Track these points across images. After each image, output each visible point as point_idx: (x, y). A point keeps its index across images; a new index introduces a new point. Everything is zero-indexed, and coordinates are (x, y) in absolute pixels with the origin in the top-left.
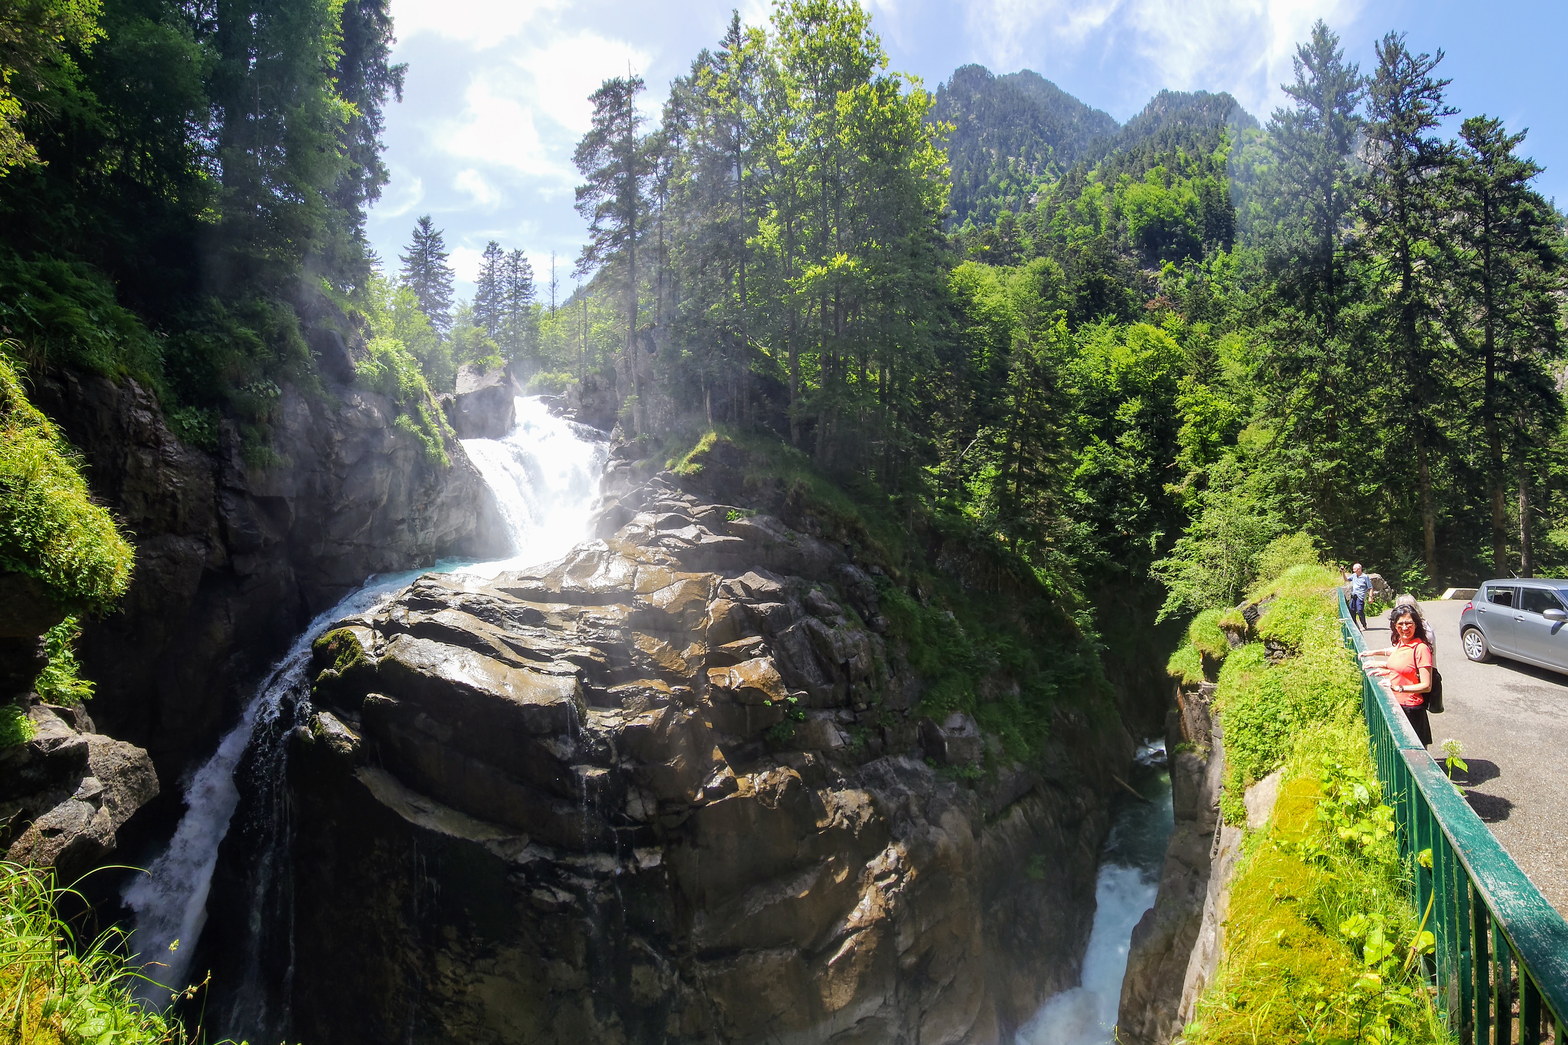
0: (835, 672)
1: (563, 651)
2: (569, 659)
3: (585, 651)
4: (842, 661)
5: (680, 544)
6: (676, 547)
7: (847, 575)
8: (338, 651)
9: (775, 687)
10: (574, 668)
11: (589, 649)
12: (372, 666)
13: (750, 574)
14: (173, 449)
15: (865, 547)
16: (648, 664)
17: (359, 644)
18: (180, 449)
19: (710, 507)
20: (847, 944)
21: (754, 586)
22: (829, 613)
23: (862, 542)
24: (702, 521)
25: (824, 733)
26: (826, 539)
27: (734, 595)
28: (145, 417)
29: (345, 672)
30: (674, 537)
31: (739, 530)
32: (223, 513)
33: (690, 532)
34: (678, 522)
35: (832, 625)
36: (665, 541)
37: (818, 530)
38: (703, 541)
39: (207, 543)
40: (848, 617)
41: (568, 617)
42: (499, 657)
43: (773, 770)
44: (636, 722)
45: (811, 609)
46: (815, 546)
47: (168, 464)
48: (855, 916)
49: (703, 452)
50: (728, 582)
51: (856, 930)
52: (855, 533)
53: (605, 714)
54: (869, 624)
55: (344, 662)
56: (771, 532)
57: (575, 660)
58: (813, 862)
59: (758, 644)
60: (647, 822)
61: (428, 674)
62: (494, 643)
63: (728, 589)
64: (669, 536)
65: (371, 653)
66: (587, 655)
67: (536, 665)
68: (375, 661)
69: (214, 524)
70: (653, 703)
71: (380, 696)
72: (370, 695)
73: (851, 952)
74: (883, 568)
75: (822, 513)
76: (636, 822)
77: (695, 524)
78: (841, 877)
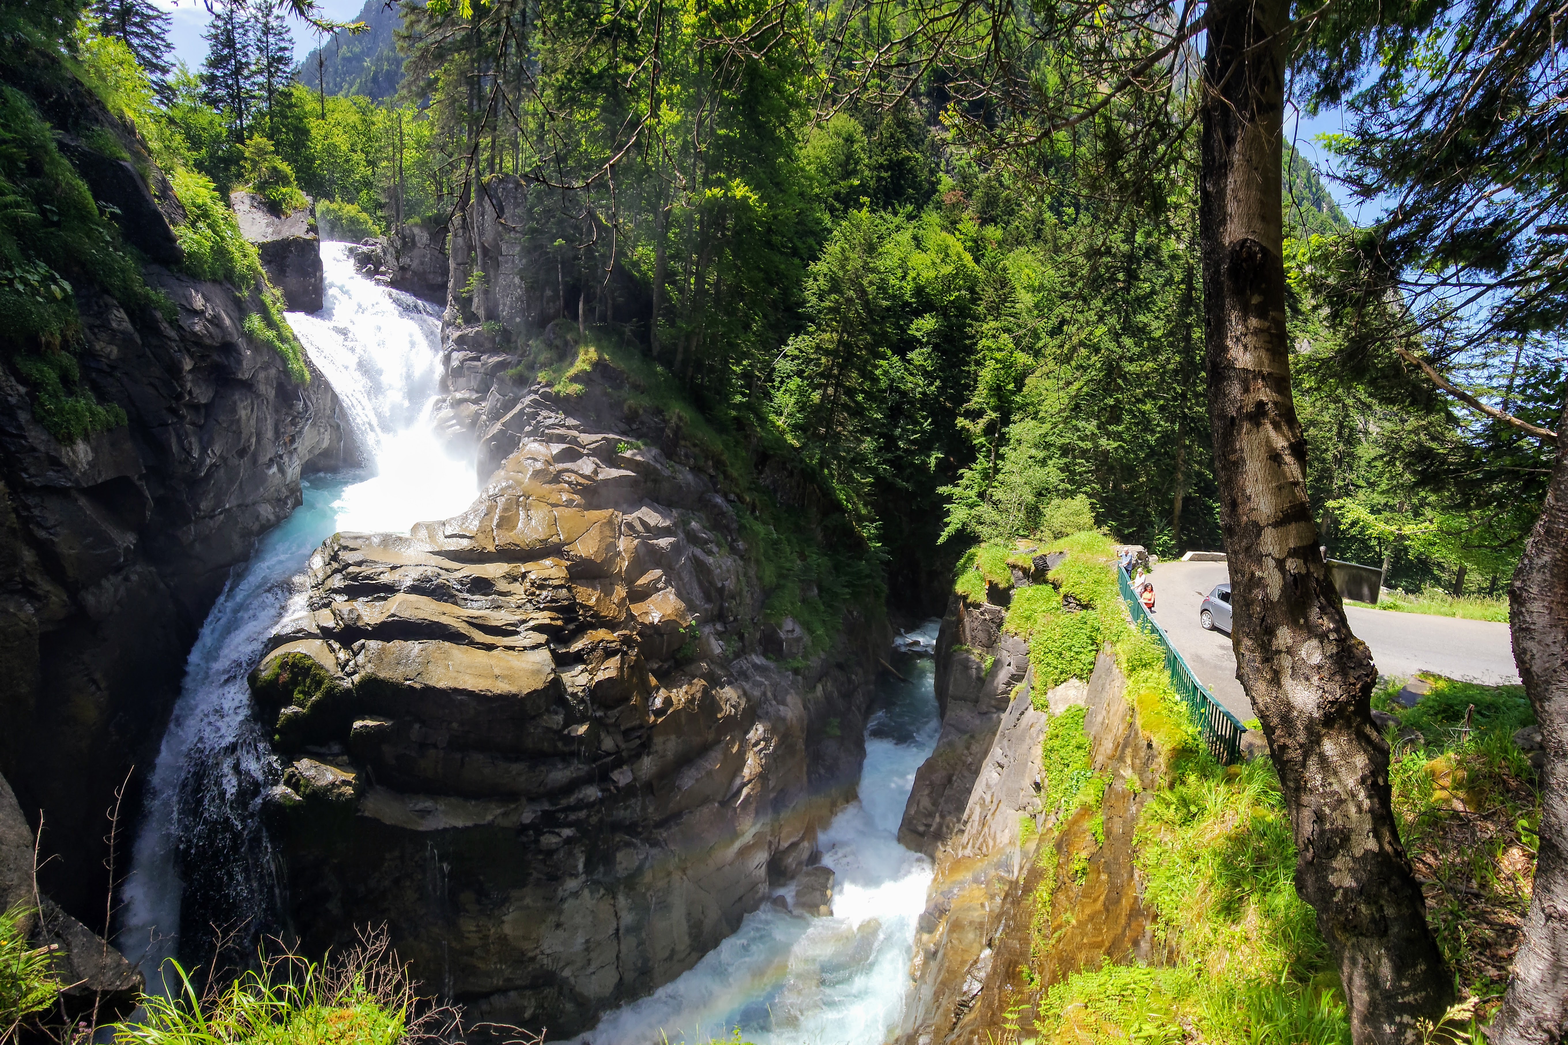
0: (713, 593)
1: (524, 621)
2: (534, 629)
3: (544, 618)
4: (720, 585)
5: (581, 480)
6: (578, 484)
7: (716, 506)
8: (294, 682)
9: (683, 616)
10: (542, 638)
11: (547, 614)
12: (348, 691)
13: (644, 509)
15: (726, 476)
16: (592, 616)
17: (322, 667)
19: (599, 437)
20: (745, 791)
21: (652, 523)
22: (706, 542)
23: (725, 473)
24: (594, 453)
25: (709, 644)
26: (696, 470)
27: (636, 532)
29: (314, 706)
30: (572, 471)
31: (629, 463)
33: (586, 466)
34: (571, 455)
35: (710, 553)
36: (566, 477)
37: (692, 461)
38: (601, 477)
40: (719, 545)
41: (512, 578)
42: (472, 643)
43: (690, 684)
44: (601, 676)
45: (692, 538)
46: (690, 477)
48: (746, 772)
49: (584, 371)
50: (629, 518)
51: (750, 781)
52: (719, 464)
53: (573, 673)
54: (733, 550)
55: (308, 694)
56: (659, 466)
57: (538, 629)
58: (718, 742)
59: (660, 578)
60: (618, 752)
61: (418, 686)
62: (464, 628)
63: (630, 526)
64: (567, 470)
65: (340, 674)
66: (548, 621)
67: (508, 642)
68: (347, 683)
70: (609, 653)
71: (370, 723)
72: (357, 724)
73: (748, 796)
74: (738, 496)
75: (695, 445)
76: (609, 754)
77: (588, 455)
78: (735, 749)
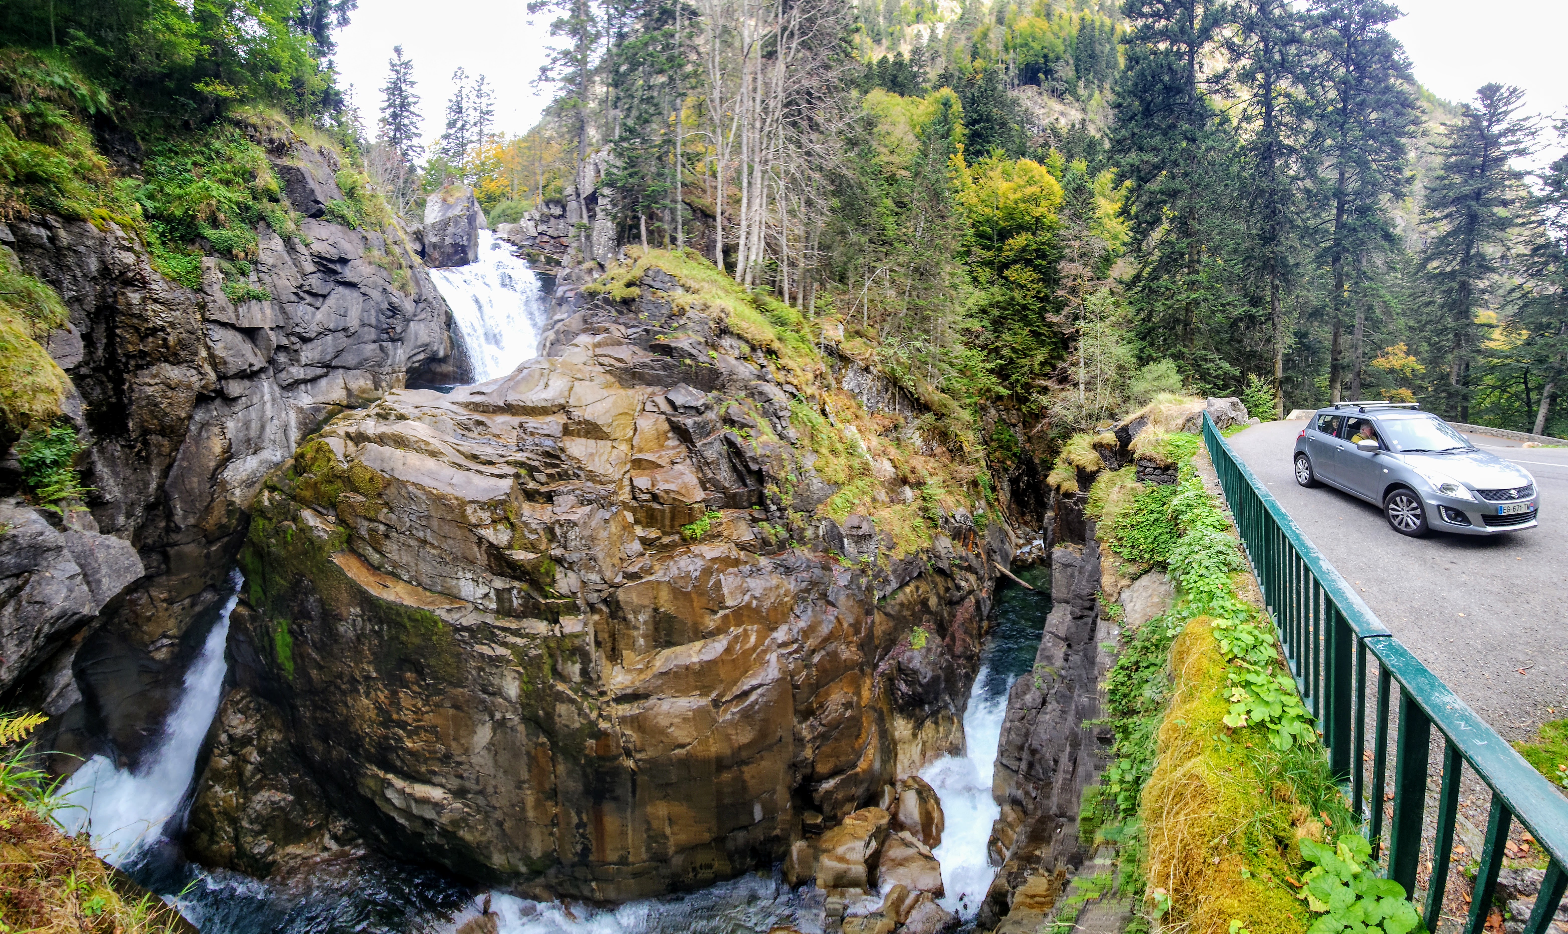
0: (749, 477)
1: (504, 456)
2: (507, 463)
3: (522, 456)
4: (755, 467)
5: (613, 362)
6: (609, 364)
7: (762, 393)
8: (316, 458)
10: (513, 471)
11: (526, 454)
12: (343, 471)
13: (673, 389)
14: (159, 287)
15: (780, 367)
16: (578, 468)
17: (333, 451)
18: (166, 287)
19: (641, 329)
21: (678, 401)
22: (744, 426)
23: (777, 363)
24: (634, 341)
25: (737, 529)
26: (743, 359)
27: (659, 409)
28: (129, 258)
29: (322, 475)
30: (609, 356)
32: (211, 344)
35: (746, 437)
36: (601, 359)
37: (737, 351)
39: (199, 369)
42: (447, 460)
45: (728, 422)
47: (156, 301)
49: (637, 276)
51: (760, 686)
52: (770, 354)
55: (321, 468)
57: (513, 463)
58: (723, 633)
60: (572, 596)
61: (388, 476)
62: (444, 448)
63: (655, 404)
64: (604, 355)
65: (343, 459)
66: (524, 459)
67: (482, 468)
68: (345, 466)
69: (204, 353)
72: (342, 495)
74: (795, 386)
76: (562, 596)
77: (628, 344)
78: (749, 645)
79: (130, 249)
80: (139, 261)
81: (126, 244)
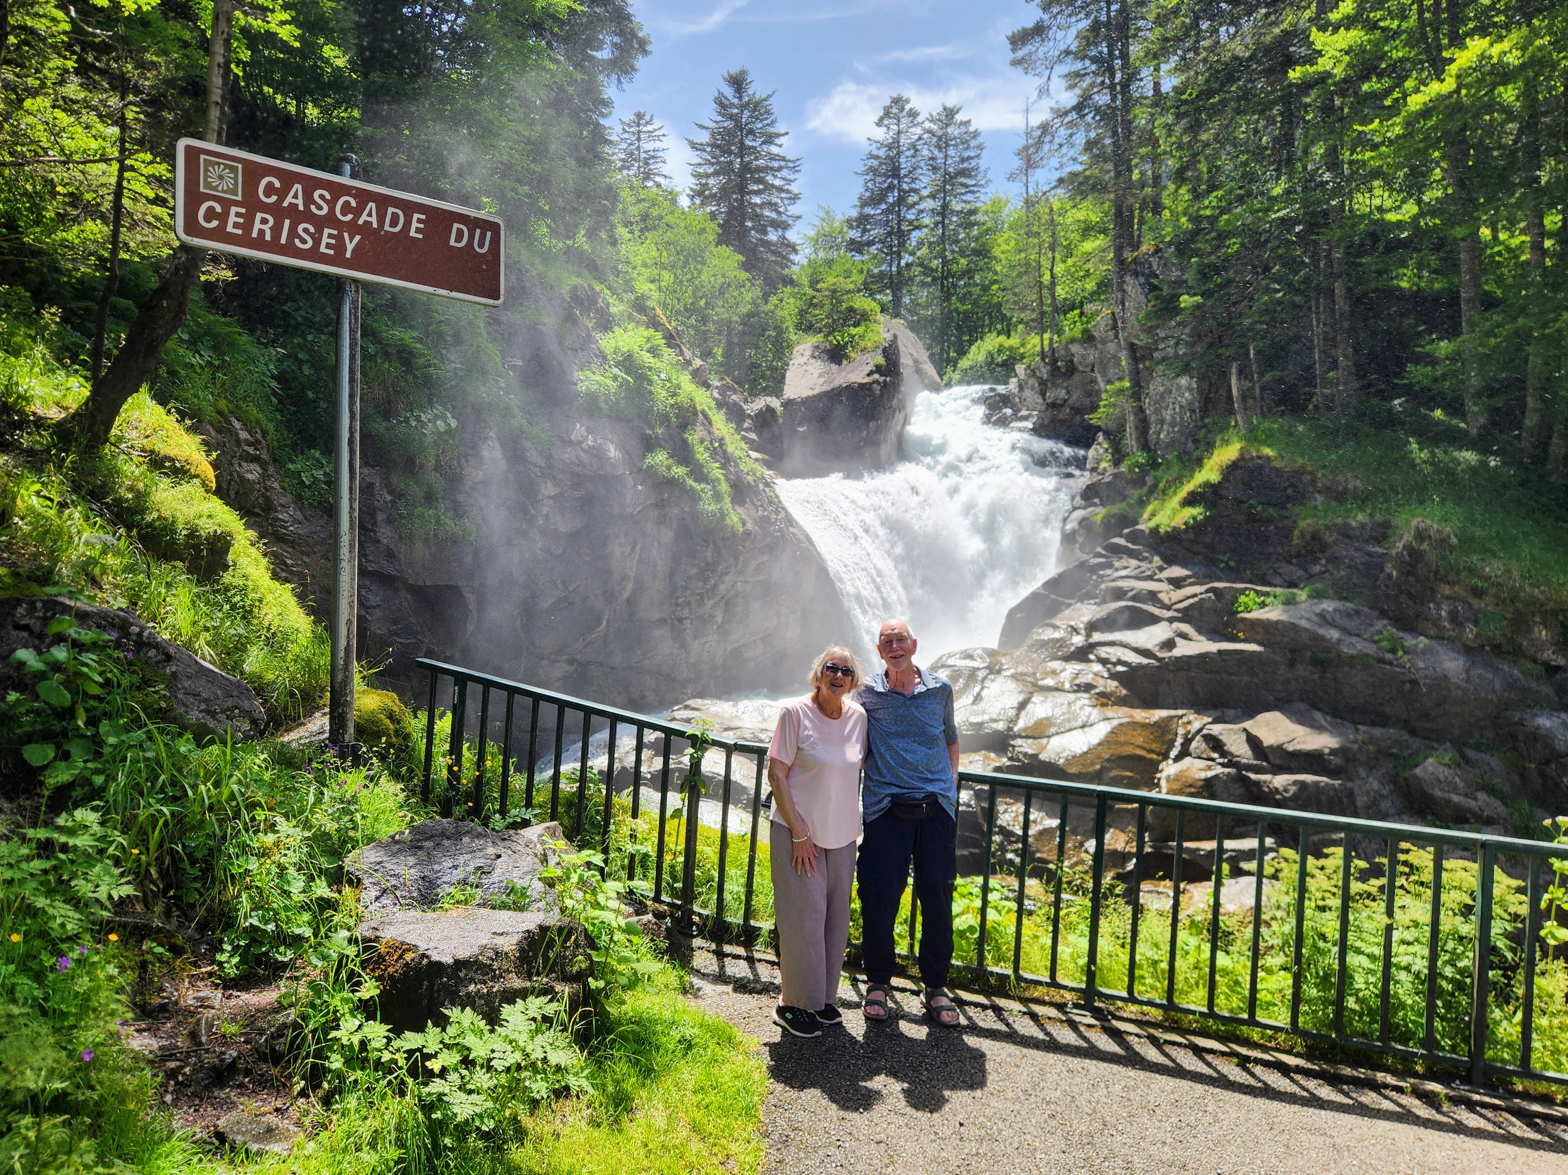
5: (1131, 657)
6: (1122, 662)
13: (1265, 717)
14: (289, 516)
18: (299, 515)
19: (1207, 587)
21: (1268, 739)
24: (1184, 615)
27: (1224, 754)
28: (252, 472)
30: (1122, 644)
31: (1260, 630)
33: (1154, 635)
36: (1103, 652)
38: (1179, 651)
46: (1457, 664)
49: (1211, 483)
50: (1216, 729)
63: (1215, 744)
64: (1112, 644)
77: (1170, 619)
79: (255, 459)
80: (265, 476)
81: (251, 450)
